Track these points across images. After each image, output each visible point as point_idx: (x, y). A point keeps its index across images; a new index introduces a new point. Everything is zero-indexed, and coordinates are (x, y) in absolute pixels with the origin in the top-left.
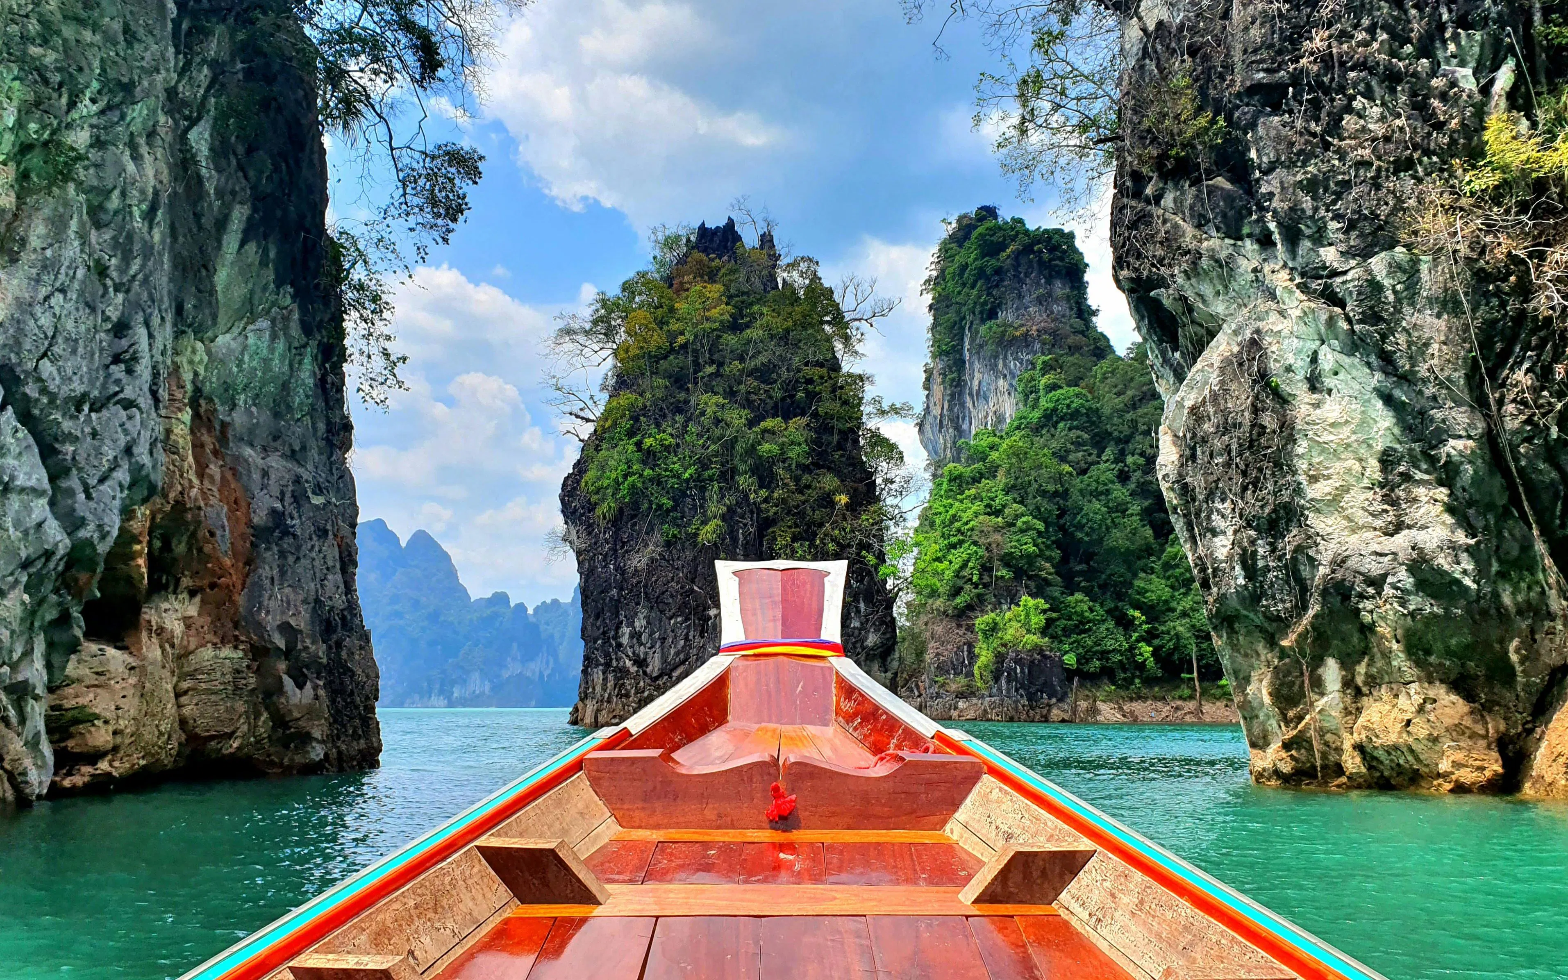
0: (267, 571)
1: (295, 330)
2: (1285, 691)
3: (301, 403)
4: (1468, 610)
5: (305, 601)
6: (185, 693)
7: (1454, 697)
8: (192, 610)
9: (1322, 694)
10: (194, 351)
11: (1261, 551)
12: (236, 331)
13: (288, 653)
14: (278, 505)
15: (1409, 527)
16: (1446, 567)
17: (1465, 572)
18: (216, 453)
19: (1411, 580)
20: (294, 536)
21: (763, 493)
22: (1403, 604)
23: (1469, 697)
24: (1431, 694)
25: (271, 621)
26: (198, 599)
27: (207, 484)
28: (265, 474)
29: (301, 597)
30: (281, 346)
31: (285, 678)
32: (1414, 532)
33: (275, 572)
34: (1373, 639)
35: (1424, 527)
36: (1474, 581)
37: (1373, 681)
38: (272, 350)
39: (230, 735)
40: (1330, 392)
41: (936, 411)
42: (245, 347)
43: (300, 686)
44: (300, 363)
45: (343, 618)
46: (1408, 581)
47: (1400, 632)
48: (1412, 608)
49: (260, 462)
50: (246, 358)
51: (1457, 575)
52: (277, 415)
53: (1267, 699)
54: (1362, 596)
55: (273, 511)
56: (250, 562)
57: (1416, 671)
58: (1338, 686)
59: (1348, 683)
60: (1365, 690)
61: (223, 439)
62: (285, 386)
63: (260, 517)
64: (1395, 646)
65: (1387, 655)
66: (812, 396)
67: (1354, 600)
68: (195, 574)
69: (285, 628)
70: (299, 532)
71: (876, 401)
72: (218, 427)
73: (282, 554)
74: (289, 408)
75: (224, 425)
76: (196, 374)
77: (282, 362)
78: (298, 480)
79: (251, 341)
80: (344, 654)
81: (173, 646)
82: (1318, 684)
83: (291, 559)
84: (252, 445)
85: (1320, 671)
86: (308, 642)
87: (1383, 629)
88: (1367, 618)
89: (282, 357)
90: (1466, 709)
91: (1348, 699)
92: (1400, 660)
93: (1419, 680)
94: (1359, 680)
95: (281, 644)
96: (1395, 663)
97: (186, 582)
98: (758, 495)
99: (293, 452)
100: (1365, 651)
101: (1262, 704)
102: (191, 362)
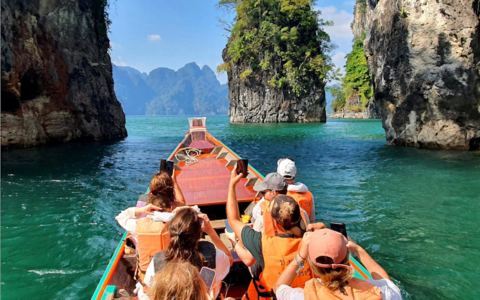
0: (74, 87)
1: (77, 10)
2: (396, 122)
3: (84, 34)
4: (463, 93)
5: (89, 96)
6: (47, 125)
7: (455, 125)
8: (48, 101)
9: (409, 123)
10: (31, 19)
11: (391, 73)
12: (55, 11)
13: (84, 112)
14: (77, 67)
15: (446, 63)
16: (457, 78)
17: (464, 80)
18: (53, 51)
19: (443, 83)
20: (83, 76)
21: (282, 53)
22: (439, 92)
23: (461, 125)
24: (447, 124)
25: (76, 103)
26: (49, 97)
27: (50, 61)
28: (72, 57)
29: (87, 95)
30: (73, 15)
31: (84, 120)
32: (447, 65)
33: (77, 87)
34: (428, 105)
35: (450, 63)
36: (467, 83)
37: (427, 119)
38: (69, 17)
39: (66, 137)
40: (423, 12)
41: (357, 22)
42: (59, 16)
43: (89, 122)
44: (81, 20)
45: (109, 100)
46: (441, 83)
47: (437, 102)
48: (442, 93)
49: (70, 53)
50: (60, 20)
51: (460, 81)
52: (76, 38)
53: (390, 125)
54: (424, 89)
55: (75, 69)
56: (69, 85)
57: (442, 116)
58: (414, 121)
59: (418, 120)
60: (424, 122)
61: (56, 46)
62: (77, 28)
63: (70, 71)
64: (435, 107)
65: (432, 110)
66: (300, 19)
67: (422, 90)
68: (47, 90)
69: (82, 105)
70: (85, 75)
71: (322, 20)
72: (54, 43)
73: (79, 82)
74: (80, 35)
75: (57, 42)
76: (33, 26)
77: (74, 21)
78: (84, 58)
79: (60, 14)
80: (110, 111)
81: (38, 112)
82: (408, 120)
83: (82, 83)
84: (67, 48)
85: (409, 115)
86: (91, 109)
87: (431, 101)
88: (426, 97)
89: (74, 19)
90: (459, 129)
91: (418, 125)
92: (436, 112)
93: (443, 119)
94: (422, 119)
95: (82, 110)
96: (434, 113)
97: (45, 92)
98: (280, 53)
99: (83, 50)
100: (425, 108)
101: (389, 127)
102: (30, 23)
